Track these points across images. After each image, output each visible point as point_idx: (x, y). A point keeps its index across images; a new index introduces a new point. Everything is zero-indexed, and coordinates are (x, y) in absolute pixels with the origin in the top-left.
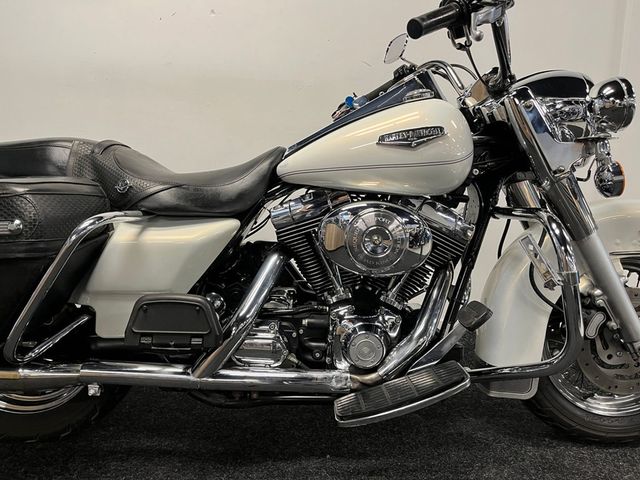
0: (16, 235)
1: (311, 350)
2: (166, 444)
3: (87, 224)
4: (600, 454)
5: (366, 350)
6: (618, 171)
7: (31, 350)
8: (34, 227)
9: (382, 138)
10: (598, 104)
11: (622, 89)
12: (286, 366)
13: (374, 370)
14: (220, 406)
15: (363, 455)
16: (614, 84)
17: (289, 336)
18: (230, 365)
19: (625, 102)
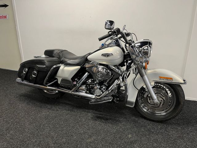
0: (44, 68)
1: (91, 91)
2: (70, 103)
3: (54, 66)
5: (98, 92)
7: (48, 84)
8: (47, 67)
9: (102, 54)
12: (86, 93)
13: (99, 96)
17: (88, 88)
18: (77, 91)
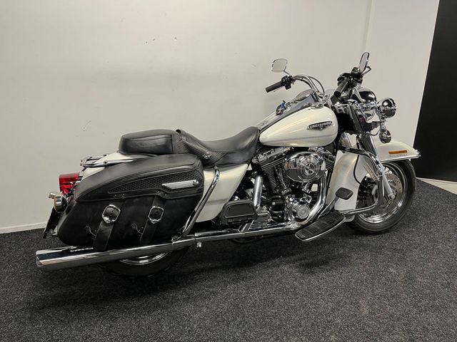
0: (196, 187)
4: (374, 238)
5: (303, 212)
6: (389, 134)
9: (310, 126)
10: (382, 108)
11: (390, 103)
13: (306, 219)
14: (243, 243)
15: (293, 254)
16: (387, 101)
19: (392, 108)
